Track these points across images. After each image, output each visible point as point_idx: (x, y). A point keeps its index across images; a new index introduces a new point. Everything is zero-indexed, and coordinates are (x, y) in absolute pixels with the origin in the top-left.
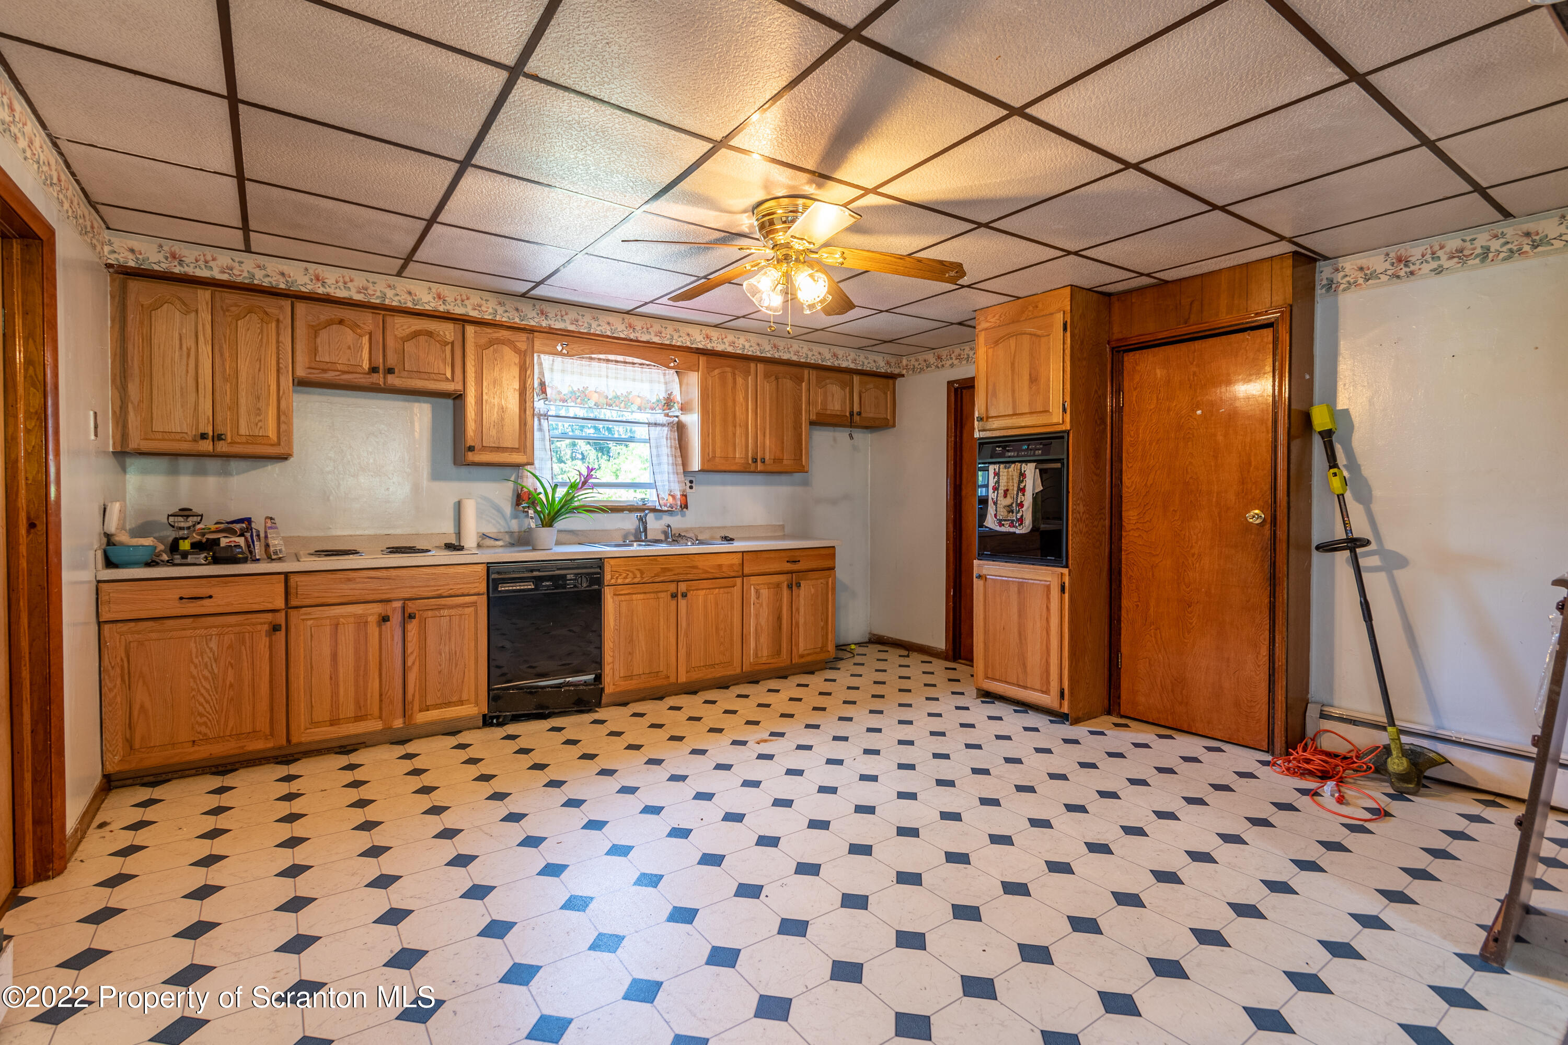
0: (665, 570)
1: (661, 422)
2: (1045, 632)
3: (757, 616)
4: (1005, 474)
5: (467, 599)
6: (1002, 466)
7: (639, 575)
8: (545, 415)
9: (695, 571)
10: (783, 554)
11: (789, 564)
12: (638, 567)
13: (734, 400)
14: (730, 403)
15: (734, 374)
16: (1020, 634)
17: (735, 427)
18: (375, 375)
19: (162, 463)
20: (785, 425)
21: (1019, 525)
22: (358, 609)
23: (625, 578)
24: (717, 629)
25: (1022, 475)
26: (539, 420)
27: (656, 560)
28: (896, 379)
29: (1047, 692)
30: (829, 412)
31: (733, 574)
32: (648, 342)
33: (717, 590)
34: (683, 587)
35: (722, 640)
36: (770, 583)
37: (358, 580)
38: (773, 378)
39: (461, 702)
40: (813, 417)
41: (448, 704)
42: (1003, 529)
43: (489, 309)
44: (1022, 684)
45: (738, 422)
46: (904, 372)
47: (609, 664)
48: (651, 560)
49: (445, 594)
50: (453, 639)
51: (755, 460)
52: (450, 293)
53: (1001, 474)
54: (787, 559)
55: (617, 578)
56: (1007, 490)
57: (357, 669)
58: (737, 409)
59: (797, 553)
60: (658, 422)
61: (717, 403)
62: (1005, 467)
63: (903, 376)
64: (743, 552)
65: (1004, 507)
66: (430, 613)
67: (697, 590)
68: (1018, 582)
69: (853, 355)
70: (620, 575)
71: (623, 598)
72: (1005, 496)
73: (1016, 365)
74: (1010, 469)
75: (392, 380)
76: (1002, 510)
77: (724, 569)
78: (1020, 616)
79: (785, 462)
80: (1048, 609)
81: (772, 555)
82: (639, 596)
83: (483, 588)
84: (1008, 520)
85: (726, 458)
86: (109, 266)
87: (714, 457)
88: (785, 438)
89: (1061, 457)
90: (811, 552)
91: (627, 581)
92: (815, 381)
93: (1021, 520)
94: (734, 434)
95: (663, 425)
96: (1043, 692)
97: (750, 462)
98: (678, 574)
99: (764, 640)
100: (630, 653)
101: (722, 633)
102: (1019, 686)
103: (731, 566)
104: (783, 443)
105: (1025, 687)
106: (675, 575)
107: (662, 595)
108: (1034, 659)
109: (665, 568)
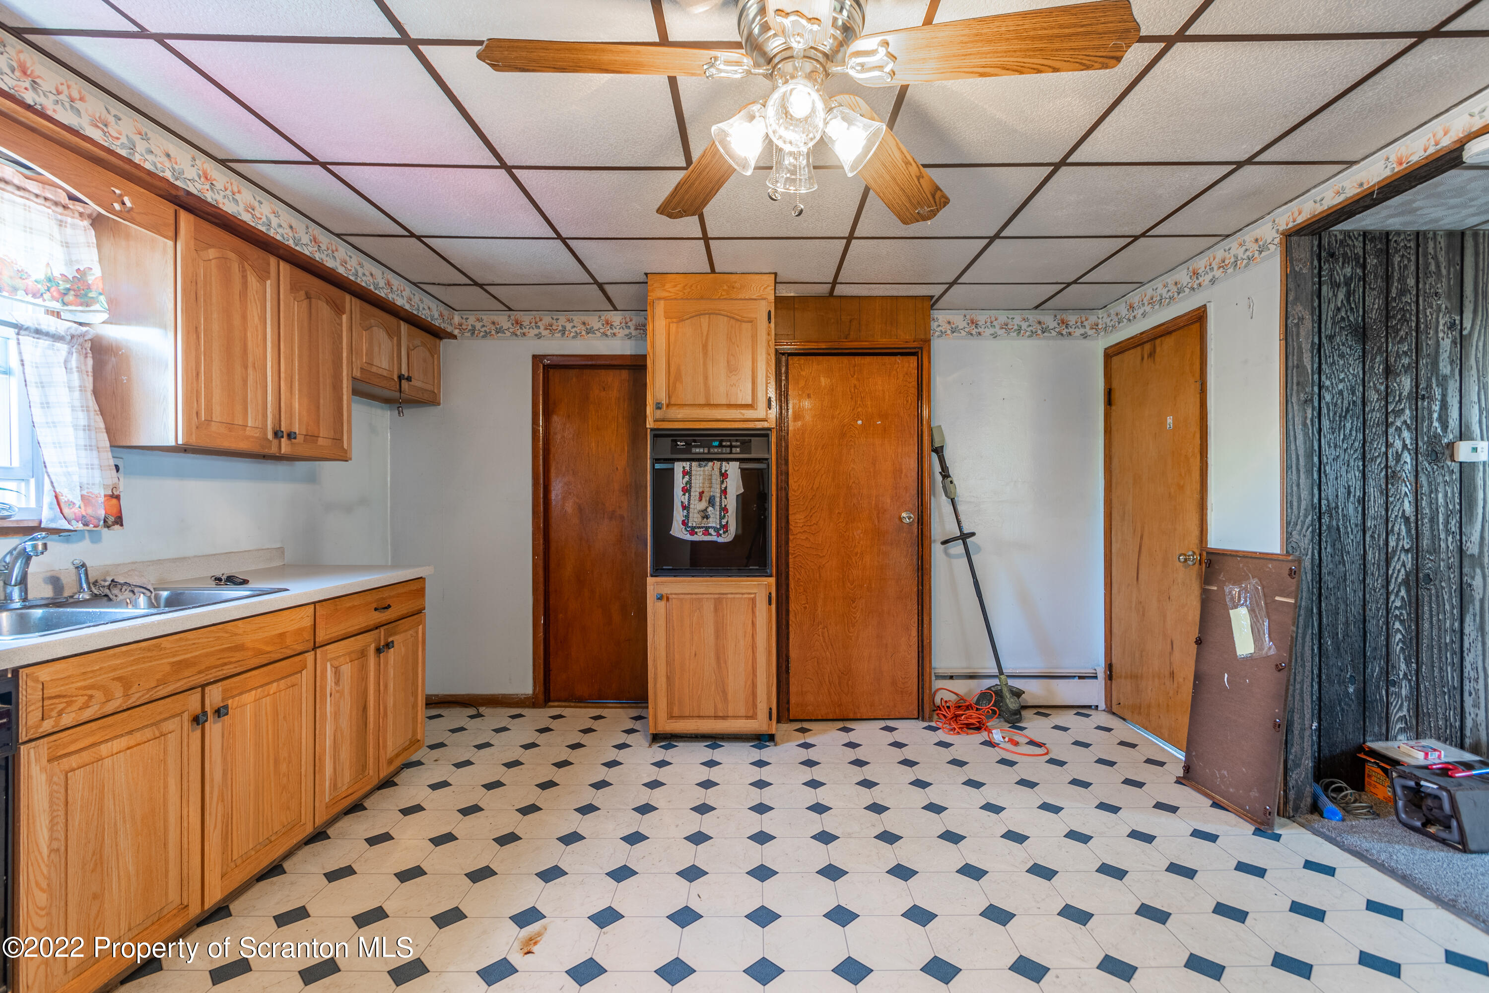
0: (177, 666)
1: (52, 330)
2: (750, 650)
3: (336, 715)
4: (702, 473)
6: (694, 464)
7: (119, 693)
9: (238, 656)
10: (369, 598)
11: (377, 613)
12: (118, 674)
13: (244, 317)
14: (237, 321)
15: (243, 271)
16: (718, 658)
17: (246, 368)
20: (321, 379)
21: (724, 533)
23: (84, 707)
24: (276, 761)
25: (724, 475)
27: (159, 647)
28: (441, 338)
29: (753, 717)
30: (374, 369)
31: (299, 648)
32: (74, 131)
33: (275, 684)
34: (214, 695)
35: (284, 781)
36: (352, 652)
38: (302, 293)
40: (357, 374)
42: (695, 538)
44: (721, 715)
45: (250, 360)
46: (456, 332)
48: (149, 649)
51: (277, 434)
53: (693, 473)
54: (375, 605)
55: (61, 713)
56: (703, 492)
58: (249, 335)
59: (386, 594)
60: (43, 327)
61: (215, 316)
62: (700, 466)
63: (455, 337)
64: (314, 603)
65: (699, 512)
67: (241, 694)
68: (714, 599)
69: (407, 293)
70: (70, 702)
71: (70, 760)
72: (700, 499)
73: (710, 348)
74: (706, 468)
76: (696, 515)
77: (289, 641)
78: (717, 637)
79: (321, 442)
80: (753, 624)
81: (356, 601)
82: (117, 745)
84: (702, 527)
85: (230, 426)
87: (209, 421)
88: (322, 401)
89: (766, 456)
90: (401, 590)
91: (88, 714)
92: (358, 316)
93: (725, 527)
94: (245, 381)
95: (55, 338)
96: (747, 717)
97: (270, 436)
98: (208, 668)
99: (346, 754)
100: (95, 896)
101: (283, 768)
102: (716, 717)
103: (299, 632)
104: (318, 408)
105: (724, 718)
106: (200, 672)
107: (171, 725)
108: (736, 683)
109: (180, 662)
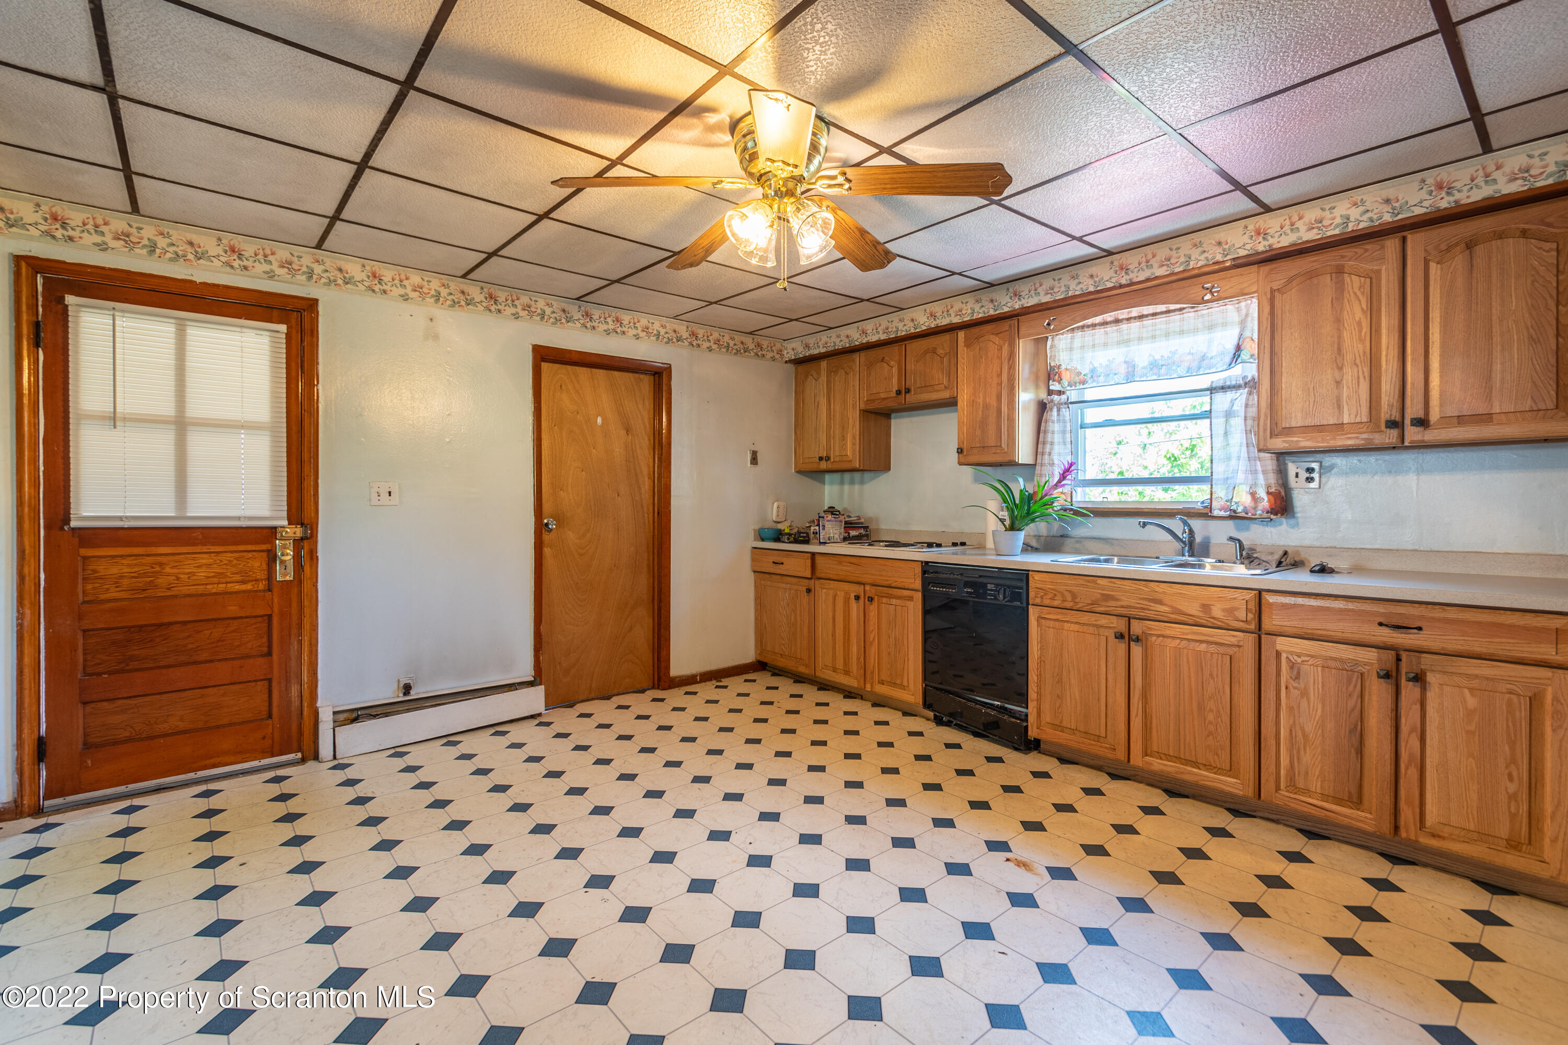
0: (1107, 598)
1: (1234, 383)
5: (906, 593)
7: (1069, 598)
8: (1065, 404)
9: (1161, 607)
10: (1367, 606)
11: (1385, 631)
12: (1069, 588)
15: (1340, 273)
18: (900, 396)
19: (837, 476)
20: (1497, 340)
22: (846, 586)
23: (1052, 599)
26: (1059, 410)
32: (1148, 280)
33: (1203, 645)
34: (1137, 627)
35: (1212, 728)
36: (1331, 658)
37: (844, 563)
38: (1457, 249)
39: (902, 687)
41: (894, 684)
43: (971, 310)
45: (1349, 358)
47: (1032, 701)
49: (893, 585)
50: (897, 627)
52: (937, 308)
54: (1383, 619)
55: (1042, 597)
57: (844, 635)
60: (1228, 383)
66: (884, 600)
67: (1163, 636)
70: (1046, 594)
71: (1051, 624)
75: (911, 398)
77: (1215, 613)
79: (1499, 418)
82: (1071, 626)
83: (918, 584)
85: (1320, 428)
86: (786, 362)
87: (1289, 428)
91: (1056, 603)
95: (1237, 387)
98: (1130, 607)
99: (1312, 760)
100: (1058, 696)
103: (1231, 610)
106: (1125, 607)
